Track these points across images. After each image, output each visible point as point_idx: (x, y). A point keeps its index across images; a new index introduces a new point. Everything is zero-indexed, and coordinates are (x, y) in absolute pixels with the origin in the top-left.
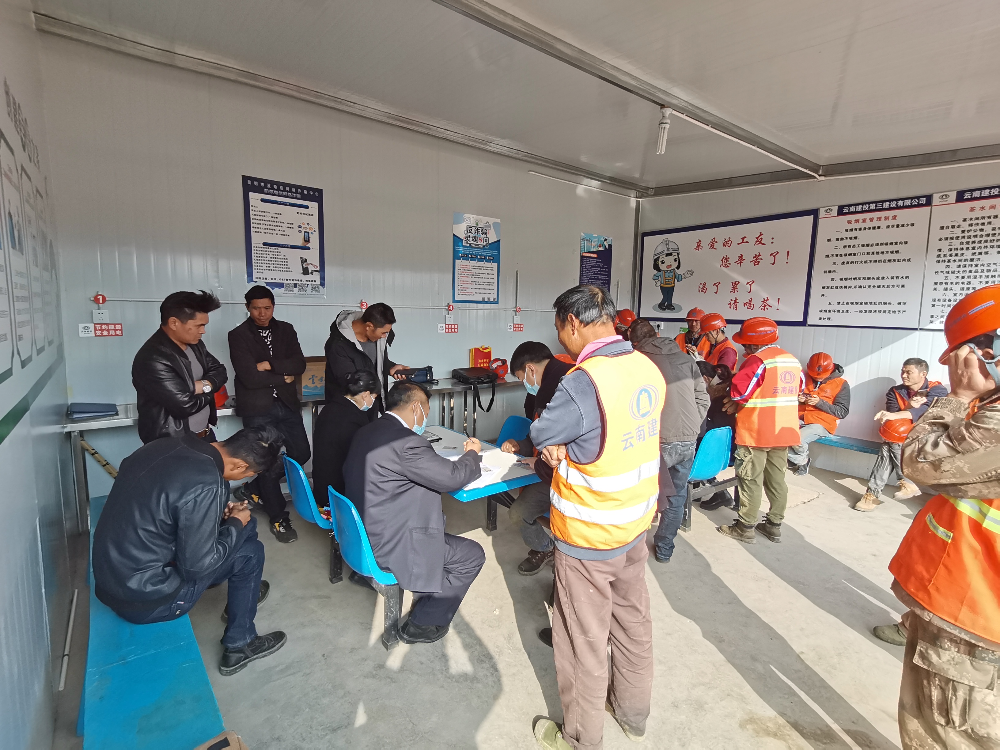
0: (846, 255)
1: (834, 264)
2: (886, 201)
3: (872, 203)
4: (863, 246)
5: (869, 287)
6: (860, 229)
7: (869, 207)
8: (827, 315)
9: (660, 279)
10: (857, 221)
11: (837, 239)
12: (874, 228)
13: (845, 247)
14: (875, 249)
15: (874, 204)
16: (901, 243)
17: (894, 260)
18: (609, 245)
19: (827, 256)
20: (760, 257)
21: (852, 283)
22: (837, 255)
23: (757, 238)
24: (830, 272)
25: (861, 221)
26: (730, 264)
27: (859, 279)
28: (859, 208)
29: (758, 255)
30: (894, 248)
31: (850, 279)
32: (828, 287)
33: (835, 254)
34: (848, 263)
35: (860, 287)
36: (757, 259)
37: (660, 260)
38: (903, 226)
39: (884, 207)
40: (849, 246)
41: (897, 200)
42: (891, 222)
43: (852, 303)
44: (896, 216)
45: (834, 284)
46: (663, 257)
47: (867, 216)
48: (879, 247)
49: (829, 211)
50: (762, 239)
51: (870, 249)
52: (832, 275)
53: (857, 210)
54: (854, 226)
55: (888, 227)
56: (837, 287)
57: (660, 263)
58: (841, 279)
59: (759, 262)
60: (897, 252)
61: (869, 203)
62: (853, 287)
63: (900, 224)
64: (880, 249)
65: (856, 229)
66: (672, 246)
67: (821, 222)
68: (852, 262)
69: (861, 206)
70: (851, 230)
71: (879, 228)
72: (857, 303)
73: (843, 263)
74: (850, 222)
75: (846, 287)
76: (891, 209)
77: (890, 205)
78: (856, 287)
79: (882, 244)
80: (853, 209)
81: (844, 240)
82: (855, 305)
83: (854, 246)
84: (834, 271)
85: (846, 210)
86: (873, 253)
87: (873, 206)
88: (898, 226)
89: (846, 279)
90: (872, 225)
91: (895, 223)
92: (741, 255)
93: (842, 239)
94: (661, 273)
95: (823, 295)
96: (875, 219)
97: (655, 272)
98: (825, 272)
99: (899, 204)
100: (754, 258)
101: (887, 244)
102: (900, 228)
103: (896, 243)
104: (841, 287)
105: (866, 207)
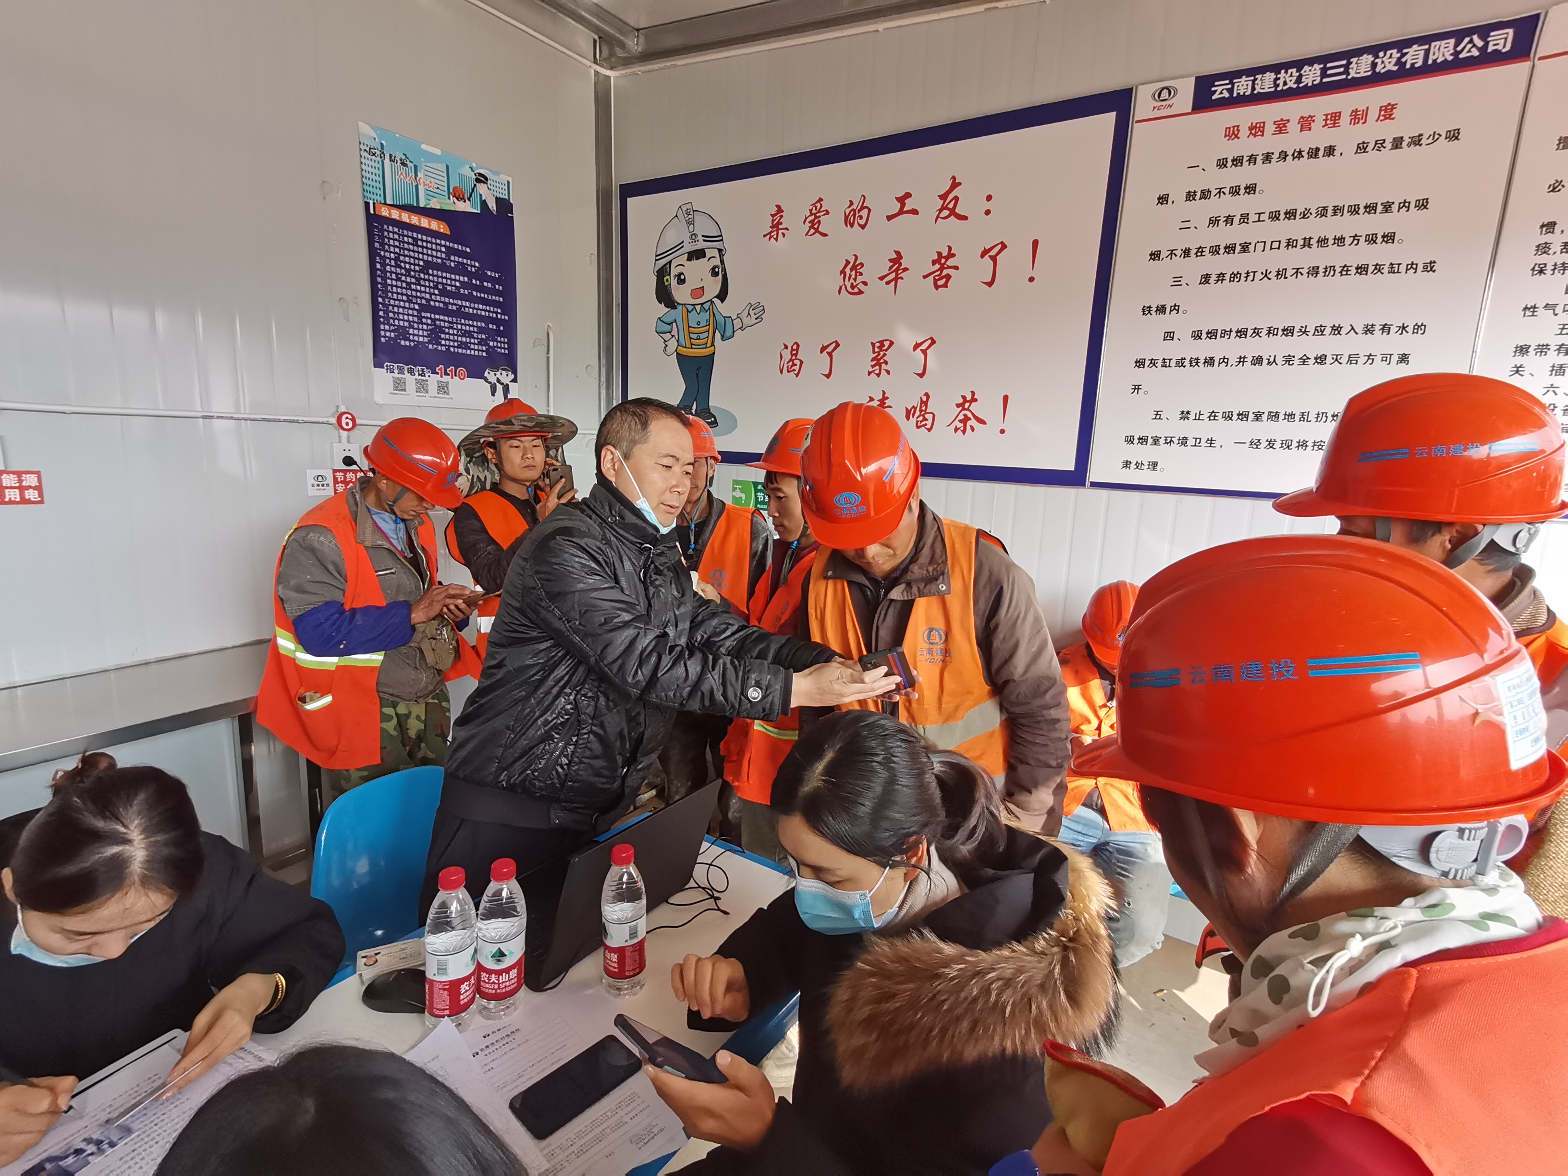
0: (1215, 251)
1: (1177, 281)
2: (1358, 52)
3: (1310, 61)
4: (1275, 216)
5: (1288, 360)
6: (1268, 157)
7: (1299, 80)
8: (1146, 453)
9: (675, 332)
10: (1257, 130)
11: (1190, 196)
12: (1314, 153)
13: (1214, 221)
14: (1315, 227)
15: (1317, 67)
16: (1405, 205)
17: (1378, 268)
18: (498, 200)
19: (1155, 256)
20: (950, 262)
21: (1232, 348)
22: (1187, 253)
23: (943, 197)
24: (1161, 309)
25: (1270, 128)
26: (865, 283)
27: (1257, 332)
28: (1265, 83)
29: (945, 254)
30: (1379, 223)
31: (1224, 332)
32: (1153, 362)
33: (1180, 247)
34: (1221, 277)
35: (1258, 361)
36: (942, 269)
37: (674, 271)
38: (1416, 141)
39: (1353, 74)
40: (1229, 220)
41: (1402, 45)
42: (1372, 131)
43: (1228, 416)
44: (1393, 107)
45: (1173, 350)
46: (679, 264)
47: (1292, 109)
48: (1330, 219)
49: (1165, 94)
50: (956, 199)
51: (1297, 229)
52: (1168, 321)
53: (1258, 90)
54: (1245, 146)
55: (1362, 148)
56: (1181, 363)
57: (674, 282)
58: (1197, 335)
59: (948, 277)
60: (1389, 238)
61: (1299, 64)
62: (1233, 360)
63: (1407, 135)
64: (1331, 227)
65: (1252, 159)
66: (703, 227)
67: (1138, 134)
68: (1235, 276)
69: (1270, 76)
70: (1237, 161)
71: (1330, 151)
72: (1243, 416)
73: (1206, 279)
74: (1233, 133)
75: (1210, 362)
76: (1376, 79)
77: (1374, 65)
78: (1242, 360)
79: (1337, 210)
80: (1243, 86)
81: (1214, 199)
82: (1235, 423)
83: (1245, 218)
84: (1176, 308)
85: (1220, 91)
86: (1307, 242)
87: (1312, 75)
88: (1397, 143)
89: (1212, 334)
90: (1306, 141)
91: (1388, 130)
92: (898, 253)
93: (1206, 194)
94: (677, 314)
95: (1137, 388)
96: (1319, 121)
97: (662, 309)
98: (1146, 310)
99: (1409, 60)
100: (934, 262)
101: (1354, 210)
102: (1406, 150)
103: (1387, 207)
104: (1195, 362)
105: (1288, 79)
